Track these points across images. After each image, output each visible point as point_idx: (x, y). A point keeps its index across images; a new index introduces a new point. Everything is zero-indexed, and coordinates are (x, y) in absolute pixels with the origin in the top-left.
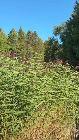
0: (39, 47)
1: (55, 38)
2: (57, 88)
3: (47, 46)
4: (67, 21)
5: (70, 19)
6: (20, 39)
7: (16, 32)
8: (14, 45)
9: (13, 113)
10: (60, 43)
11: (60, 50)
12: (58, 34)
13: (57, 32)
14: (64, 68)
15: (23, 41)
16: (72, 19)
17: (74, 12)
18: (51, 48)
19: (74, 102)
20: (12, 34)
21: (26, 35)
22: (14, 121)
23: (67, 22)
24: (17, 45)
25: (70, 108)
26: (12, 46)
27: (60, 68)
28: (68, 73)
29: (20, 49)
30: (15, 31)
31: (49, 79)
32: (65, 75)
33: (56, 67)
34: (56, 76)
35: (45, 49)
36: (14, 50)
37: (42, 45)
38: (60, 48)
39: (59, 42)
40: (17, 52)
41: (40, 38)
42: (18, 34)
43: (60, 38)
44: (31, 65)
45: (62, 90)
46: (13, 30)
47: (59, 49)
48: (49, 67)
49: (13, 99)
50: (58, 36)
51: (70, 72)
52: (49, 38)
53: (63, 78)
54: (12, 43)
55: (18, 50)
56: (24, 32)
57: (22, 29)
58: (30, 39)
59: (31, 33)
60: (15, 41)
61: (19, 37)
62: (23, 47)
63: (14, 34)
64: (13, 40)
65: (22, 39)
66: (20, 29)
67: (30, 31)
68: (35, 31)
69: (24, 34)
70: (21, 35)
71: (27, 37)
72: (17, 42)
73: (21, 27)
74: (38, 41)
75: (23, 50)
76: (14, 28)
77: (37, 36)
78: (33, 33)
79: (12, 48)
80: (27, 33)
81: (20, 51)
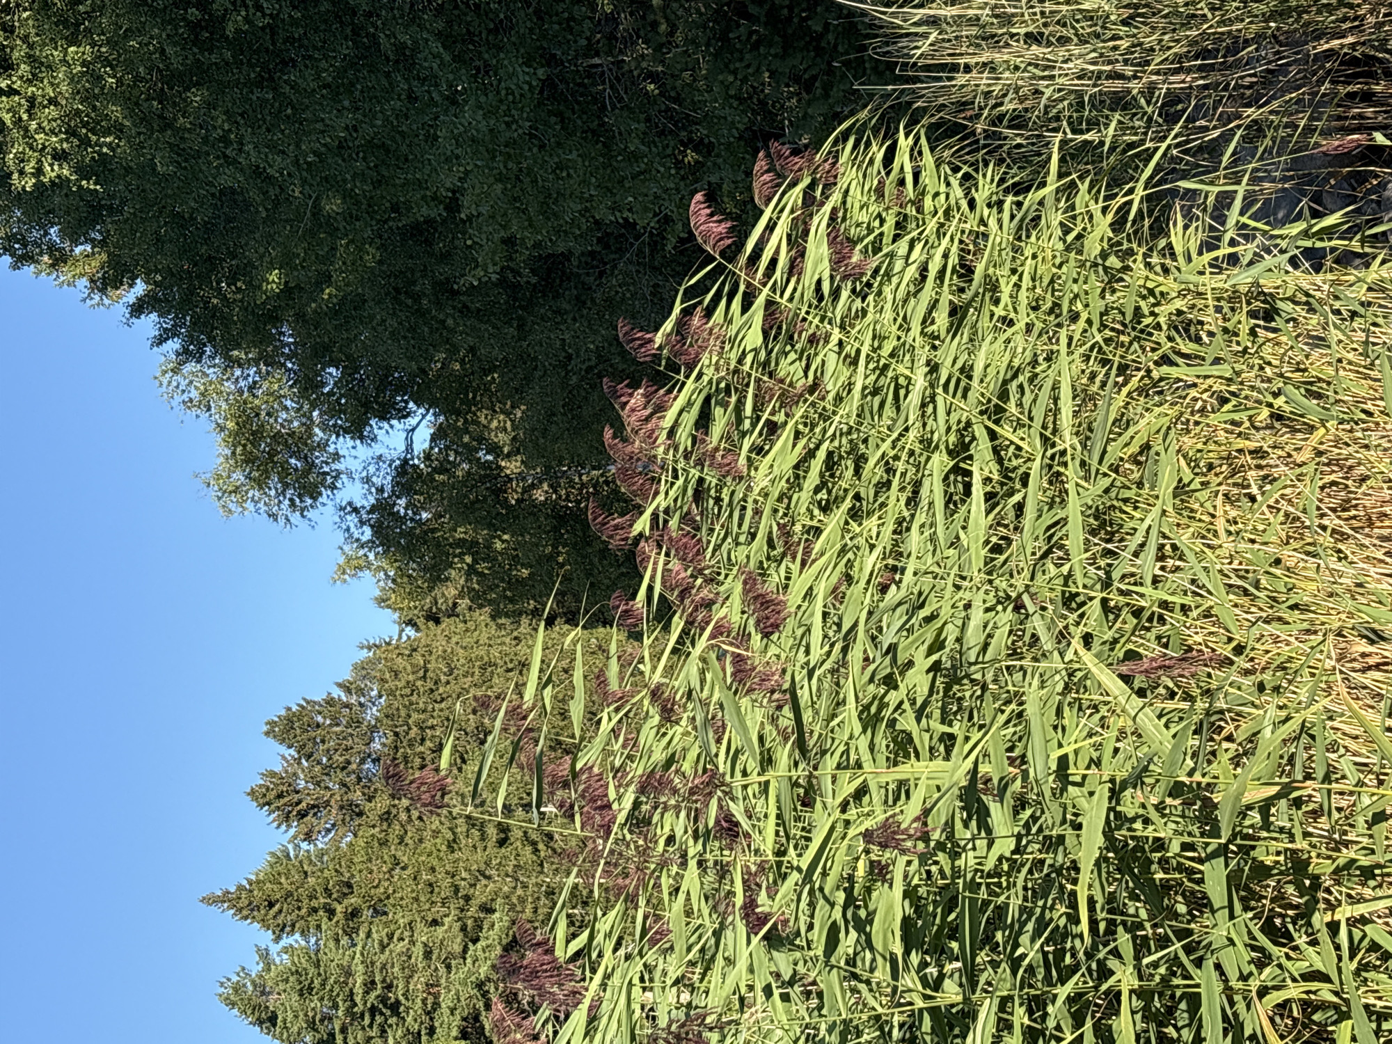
0: (454, 688)
1: (354, 492)
2: (940, 462)
3: (451, 592)
4: (160, 341)
5: (138, 309)
6: (354, 914)
7: (265, 955)
8: (418, 983)
9: (1228, 991)
10: (422, 439)
11: (502, 439)
12: (319, 458)
13: (285, 471)
14: (709, 373)
15: (379, 869)
16: (140, 288)
17: (60, 259)
18: (469, 546)
19: (1113, 280)
20: (285, 1002)
21: (308, 837)
22: (1326, 978)
23: (173, 345)
24: (428, 954)
25: (1185, 326)
26: (431, 1012)
27: (704, 421)
28: (766, 334)
29: (473, 911)
30: (256, 968)
31: (831, 553)
32: (790, 368)
33: (695, 473)
34: (801, 466)
35: (483, 616)
36: (480, 985)
37: (440, 645)
38: (480, 439)
39: (409, 447)
40: (507, 949)
41: (347, 675)
42: (295, 940)
43: (357, 430)
44: (659, 756)
45: (967, 409)
46: (237, 989)
47: (494, 449)
48: (690, 551)
49: (1063, 992)
50: (337, 456)
51: (760, 301)
52: (356, 566)
53: (832, 387)
54: (395, 1008)
55: (479, 945)
56: (273, 854)
57: (240, 888)
58: (359, 793)
59: (286, 772)
60: (378, 978)
61: (330, 920)
62: (447, 873)
63: (287, 981)
64: (358, 999)
65: (349, 886)
66: (232, 912)
67: (261, 786)
68: (272, 724)
69: (301, 862)
70: (311, 898)
71: (328, 831)
72: (391, 952)
73: (211, 900)
74: (380, 697)
75: (484, 882)
76: (222, 984)
77: (327, 703)
78: (292, 752)
79: (452, 1014)
80: (284, 827)
81: (492, 911)
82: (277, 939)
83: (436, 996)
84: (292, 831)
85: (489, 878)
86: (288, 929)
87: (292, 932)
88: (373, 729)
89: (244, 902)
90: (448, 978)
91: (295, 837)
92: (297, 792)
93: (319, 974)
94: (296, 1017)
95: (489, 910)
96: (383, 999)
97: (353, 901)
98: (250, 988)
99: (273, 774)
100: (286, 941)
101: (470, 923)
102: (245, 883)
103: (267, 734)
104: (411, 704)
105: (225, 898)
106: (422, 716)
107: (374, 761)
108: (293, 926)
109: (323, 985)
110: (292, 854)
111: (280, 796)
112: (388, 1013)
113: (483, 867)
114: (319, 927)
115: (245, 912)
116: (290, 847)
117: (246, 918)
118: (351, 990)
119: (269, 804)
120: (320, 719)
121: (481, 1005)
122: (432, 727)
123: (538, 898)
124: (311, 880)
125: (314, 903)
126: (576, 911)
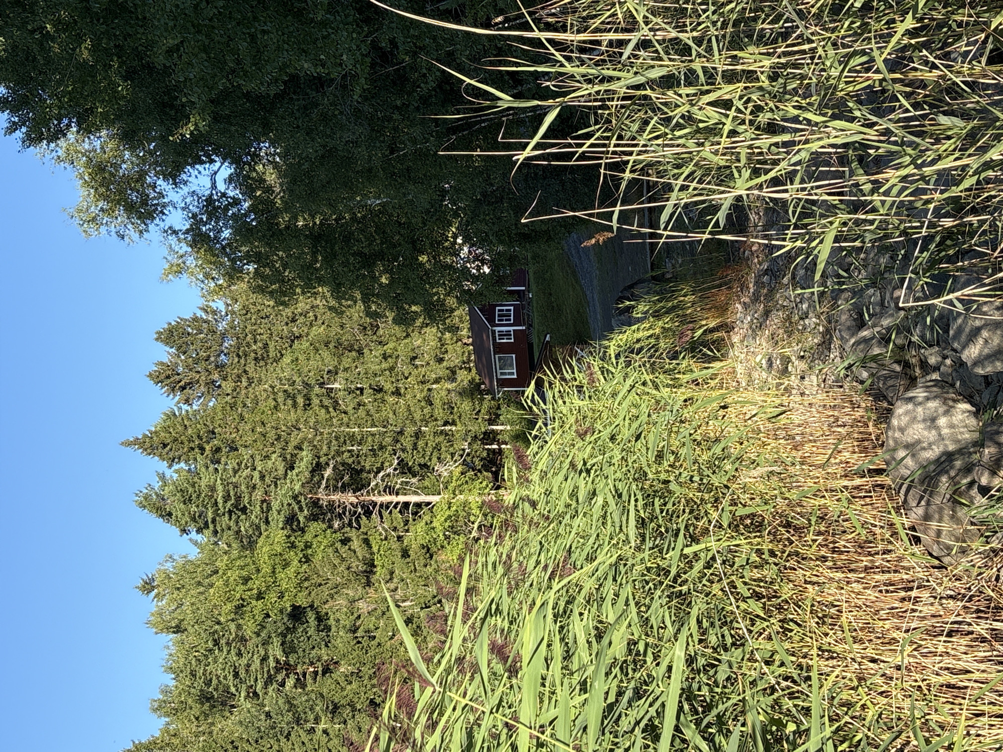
6: (218, 450)
7: (162, 477)
8: (258, 495)
15: (232, 423)
20: (176, 505)
21: (187, 401)
24: (263, 476)
26: (266, 512)
29: (290, 449)
30: (157, 485)
36: (295, 497)
39: (213, 186)
40: (313, 471)
42: (182, 466)
46: (146, 497)
54: (244, 510)
55: (294, 472)
56: (165, 414)
57: (145, 436)
58: (217, 375)
59: (171, 362)
60: (232, 493)
61: (202, 454)
62: (273, 427)
63: (175, 495)
64: (220, 505)
65: (213, 433)
66: (141, 450)
67: (155, 371)
68: (160, 333)
69: (183, 419)
70: (189, 441)
71: (200, 397)
72: (240, 477)
73: (128, 444)
74: (227, 315)
75: (296, 432)
76: (137, 495)
77: (194, 319)
78: (173, 350)
79: (279, 514)
80: (171, 396)
81: (301, 449)
82: (170, 466)
83: (269, 504)
84: (177, 398)
85: (299, 429)
86: (176, 460)
87: (179, 462)
88: (223, 336)
89: (148, 445)
90: (276, 492)
91: (178, 402)
92: (178, 374)
93: (195, 492)
94: (183, 515)
95: (299, 448)
96: (236, 506)
97: (216, 442)
98: (155, 497)
99: (162, 364)
100: (176, 467)
101: (289, 457)
102: (147, 433)
103: (157, 339)
104: (247, 320)
105: (136, 442)
106: (254, 328)
107: (225, 355)
108: (179, 458)
109: (198, 497)
110: (177, 413)
111: (168, 377)
112: (240, 513)
113: (294, 423)
114: (195, 459)
115: (149, 451)
116: (176, 409)
117: (150, 454)
118: (216, 500)
119: (162, 382)
120: (190, 330)
121: (296, 507)
122: (260, 334)
123: (331, 441)
124: (190, 431)
125: (192, 445)
126: (354, 448)
